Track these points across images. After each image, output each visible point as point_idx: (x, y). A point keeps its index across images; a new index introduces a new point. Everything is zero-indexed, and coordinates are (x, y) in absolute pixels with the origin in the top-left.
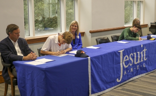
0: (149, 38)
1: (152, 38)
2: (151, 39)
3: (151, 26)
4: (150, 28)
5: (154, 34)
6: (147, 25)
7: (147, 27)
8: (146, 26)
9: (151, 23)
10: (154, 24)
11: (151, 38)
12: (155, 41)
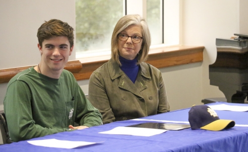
0: (199, 119)
1: (217, 118)
2: (208, 127)
3: (220, 55)
4: (212, 67)
5: (237, 98)
6: (201, 50)
7: (200, 61)
8: (193, 56)
9: (219, 41)
10: (237, 48)
11: (212, 119)
12: (229, 134)
